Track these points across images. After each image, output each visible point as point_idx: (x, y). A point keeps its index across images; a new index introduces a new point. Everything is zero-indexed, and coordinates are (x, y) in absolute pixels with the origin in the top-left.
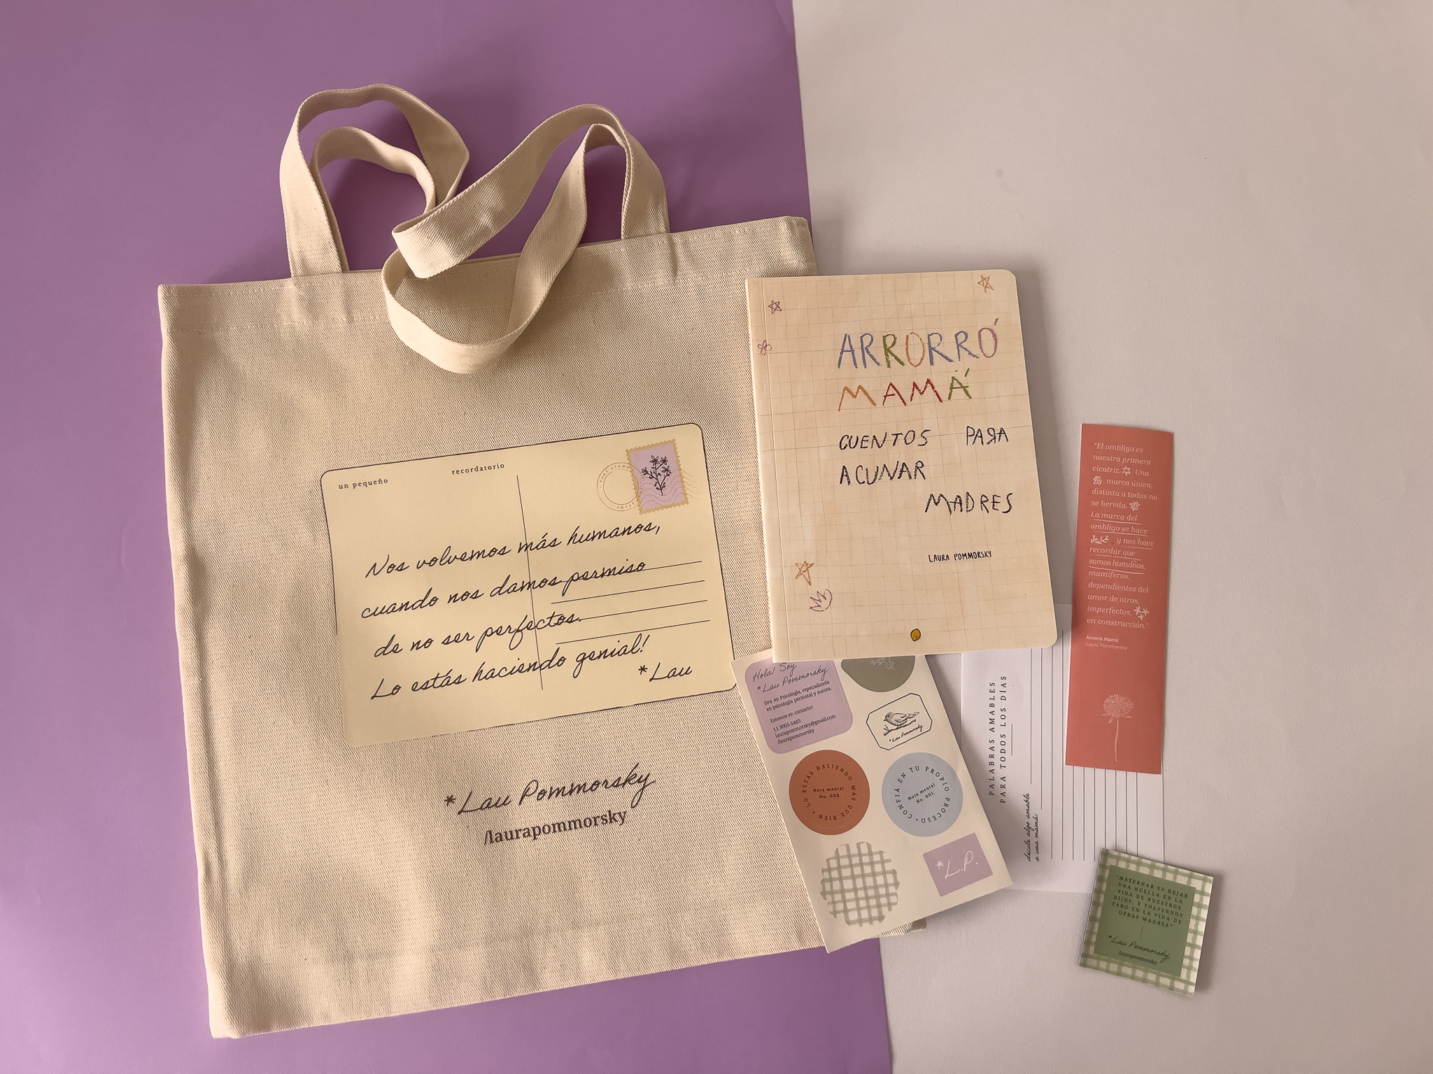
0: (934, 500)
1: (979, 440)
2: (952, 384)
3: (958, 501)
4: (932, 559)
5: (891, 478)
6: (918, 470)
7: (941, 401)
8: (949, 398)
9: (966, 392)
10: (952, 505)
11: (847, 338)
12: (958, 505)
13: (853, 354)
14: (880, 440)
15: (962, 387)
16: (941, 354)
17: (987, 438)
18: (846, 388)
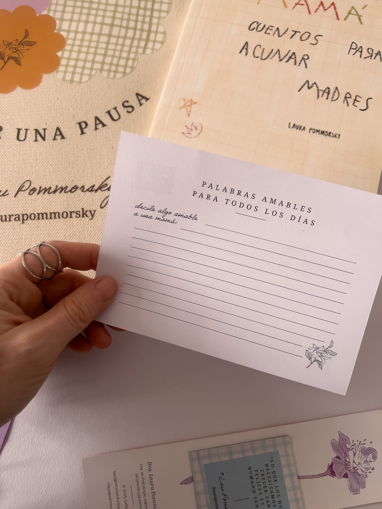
0: (308, 85)
1: (358, 54)
2: (350, 11)
3: (327, 91)
4: (291, 126)
5: (281, 60)
6: (303, 61)
7: (338, 19)
8: (345, 19)
9: (360, 20)
10: (321, 93)
12: (326, 94)
14: (282, 31)
15: (358, 15)
17: (365, 54)
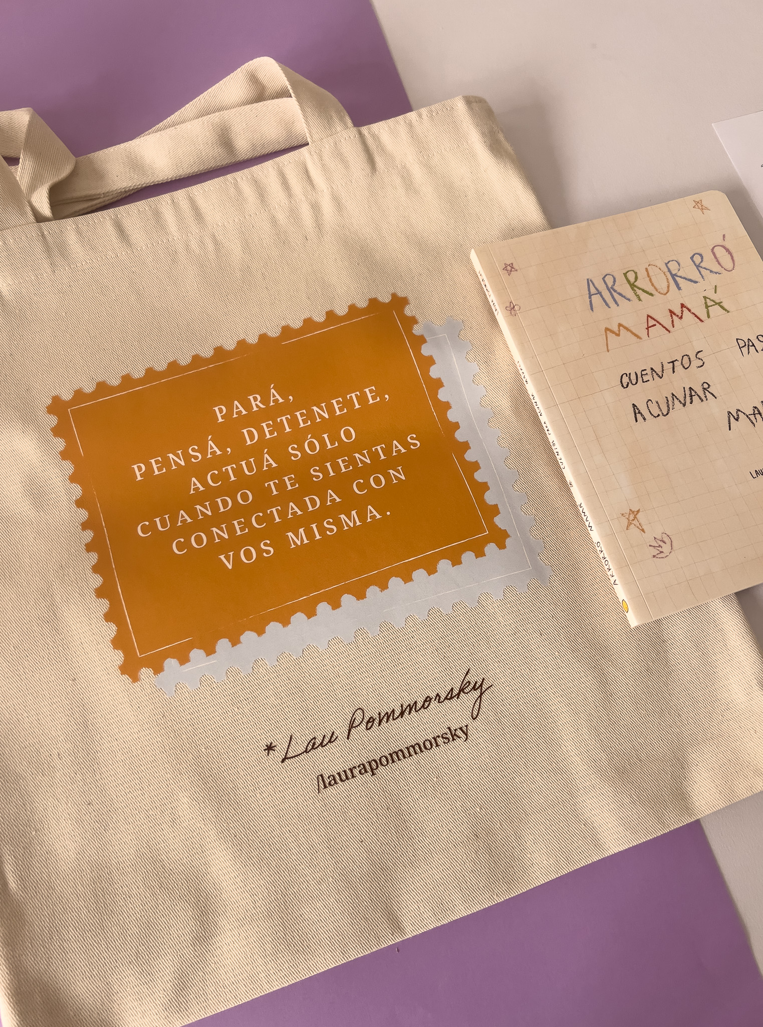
0: (733, 417)
1: (752, 349)
2: (706, 303)
4: (755, 475)
5: (684, 405)
6: (707, 392)
7: (702, 320)
8: (709, 316)
9: (723, 307)
10: (752, 417)
11: (590, 282)
13: (602, 296)
14: (658, 369)
15: (716, 304)
16: (685, 278)
17: (758, 345)
18: (607, 329)
